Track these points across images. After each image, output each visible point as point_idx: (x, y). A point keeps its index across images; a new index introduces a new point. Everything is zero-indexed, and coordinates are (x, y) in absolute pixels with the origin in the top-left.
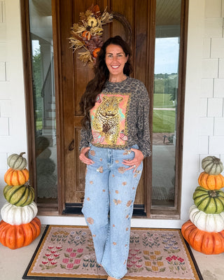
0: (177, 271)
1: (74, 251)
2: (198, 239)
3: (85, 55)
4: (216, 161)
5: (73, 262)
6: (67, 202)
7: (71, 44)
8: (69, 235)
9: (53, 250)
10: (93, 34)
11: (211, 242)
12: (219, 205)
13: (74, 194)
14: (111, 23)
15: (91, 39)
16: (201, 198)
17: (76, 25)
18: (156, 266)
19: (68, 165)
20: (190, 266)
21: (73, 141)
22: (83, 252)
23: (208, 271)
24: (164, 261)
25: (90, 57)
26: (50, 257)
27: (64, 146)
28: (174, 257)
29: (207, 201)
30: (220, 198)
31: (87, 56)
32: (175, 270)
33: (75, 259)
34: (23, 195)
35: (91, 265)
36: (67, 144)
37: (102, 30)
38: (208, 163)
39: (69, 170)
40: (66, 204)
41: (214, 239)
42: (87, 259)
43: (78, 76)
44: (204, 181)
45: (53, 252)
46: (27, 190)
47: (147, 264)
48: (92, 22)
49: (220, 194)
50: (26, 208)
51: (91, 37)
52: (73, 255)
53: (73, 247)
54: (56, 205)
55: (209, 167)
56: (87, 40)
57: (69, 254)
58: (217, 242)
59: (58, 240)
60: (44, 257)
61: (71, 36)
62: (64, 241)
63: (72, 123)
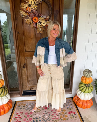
0: (73, 119)
1: (29, 114)
2: (81, 103)
3: (28, 20)
4: (89, 72)
5: (28, 120)
6: (24, 90)
7: (20, 14)
8: (26, 106)
9: (19, 114)
10: (32, 9)
11: (86, 104)
12: (90, 90)
13: (27, 87)
14: (41, 3)
15: (31, 12)
16: (83, 87)
17: (22, 4)
18: (65, 117)
19: (23, 75)
20: (78, 116)
21: (25, 64)
22: (33, 114)
23: (85, 117)
24: (68, 114)
25: (31, 21)
26: (17, 119)
27: (21, 66)
28: (71, 112)
29: (85, 88)
30: (90, 87)
31: (30, 21)
32: (72, 119)
33: (29, 118)
34: (2, 92)
35: (37, 120)
36: (22, 65)
37: (37, 7)
38: (86, 73)
39: (24, 77)
40: (23, 91)
41: (87, 103)
42: (35, 117)
43: (25, 31)
44: (84, 80)
45: (19, 116)
46: (4, 89)
47: (61, 116)
48: (31, 2)
49: (90, 85)
50: (4, 97)
51: (31, 10)
52: (28, 116)
53: (28, 111)
54: (18, 92)
55: (87, 74)
56: (29, 12)
57: (26, 115)
58: (88, 104)
59: (21, 109)
60: (15, 119)
61: (20, 9)
62: (24, 109)
63: (24, 55)
